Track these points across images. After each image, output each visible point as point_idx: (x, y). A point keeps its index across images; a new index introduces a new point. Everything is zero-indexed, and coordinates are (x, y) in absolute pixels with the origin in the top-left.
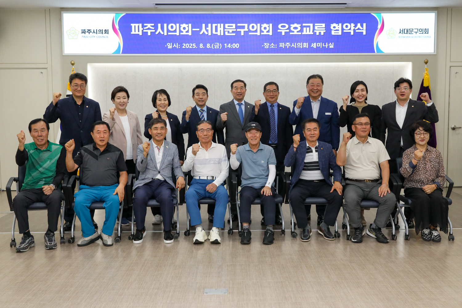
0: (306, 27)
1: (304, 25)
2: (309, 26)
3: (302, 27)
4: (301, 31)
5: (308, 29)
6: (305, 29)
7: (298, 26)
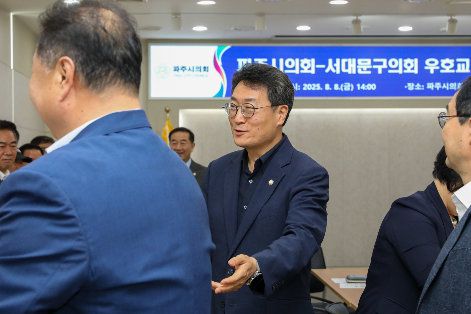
0: (461, 63)
1: (458, 60)
2: (465, 63)
3: (456, 63)
4: (455, 68)
5: (463, 65)
6: (459, 65)
7: (451, 62)
